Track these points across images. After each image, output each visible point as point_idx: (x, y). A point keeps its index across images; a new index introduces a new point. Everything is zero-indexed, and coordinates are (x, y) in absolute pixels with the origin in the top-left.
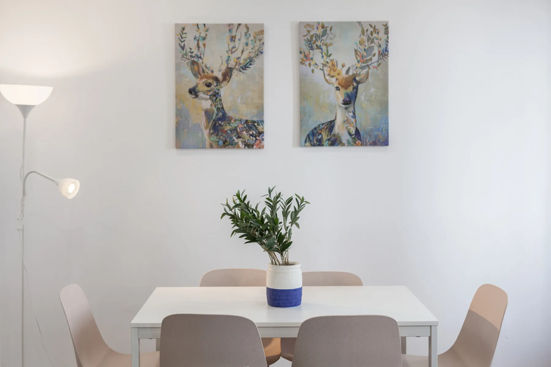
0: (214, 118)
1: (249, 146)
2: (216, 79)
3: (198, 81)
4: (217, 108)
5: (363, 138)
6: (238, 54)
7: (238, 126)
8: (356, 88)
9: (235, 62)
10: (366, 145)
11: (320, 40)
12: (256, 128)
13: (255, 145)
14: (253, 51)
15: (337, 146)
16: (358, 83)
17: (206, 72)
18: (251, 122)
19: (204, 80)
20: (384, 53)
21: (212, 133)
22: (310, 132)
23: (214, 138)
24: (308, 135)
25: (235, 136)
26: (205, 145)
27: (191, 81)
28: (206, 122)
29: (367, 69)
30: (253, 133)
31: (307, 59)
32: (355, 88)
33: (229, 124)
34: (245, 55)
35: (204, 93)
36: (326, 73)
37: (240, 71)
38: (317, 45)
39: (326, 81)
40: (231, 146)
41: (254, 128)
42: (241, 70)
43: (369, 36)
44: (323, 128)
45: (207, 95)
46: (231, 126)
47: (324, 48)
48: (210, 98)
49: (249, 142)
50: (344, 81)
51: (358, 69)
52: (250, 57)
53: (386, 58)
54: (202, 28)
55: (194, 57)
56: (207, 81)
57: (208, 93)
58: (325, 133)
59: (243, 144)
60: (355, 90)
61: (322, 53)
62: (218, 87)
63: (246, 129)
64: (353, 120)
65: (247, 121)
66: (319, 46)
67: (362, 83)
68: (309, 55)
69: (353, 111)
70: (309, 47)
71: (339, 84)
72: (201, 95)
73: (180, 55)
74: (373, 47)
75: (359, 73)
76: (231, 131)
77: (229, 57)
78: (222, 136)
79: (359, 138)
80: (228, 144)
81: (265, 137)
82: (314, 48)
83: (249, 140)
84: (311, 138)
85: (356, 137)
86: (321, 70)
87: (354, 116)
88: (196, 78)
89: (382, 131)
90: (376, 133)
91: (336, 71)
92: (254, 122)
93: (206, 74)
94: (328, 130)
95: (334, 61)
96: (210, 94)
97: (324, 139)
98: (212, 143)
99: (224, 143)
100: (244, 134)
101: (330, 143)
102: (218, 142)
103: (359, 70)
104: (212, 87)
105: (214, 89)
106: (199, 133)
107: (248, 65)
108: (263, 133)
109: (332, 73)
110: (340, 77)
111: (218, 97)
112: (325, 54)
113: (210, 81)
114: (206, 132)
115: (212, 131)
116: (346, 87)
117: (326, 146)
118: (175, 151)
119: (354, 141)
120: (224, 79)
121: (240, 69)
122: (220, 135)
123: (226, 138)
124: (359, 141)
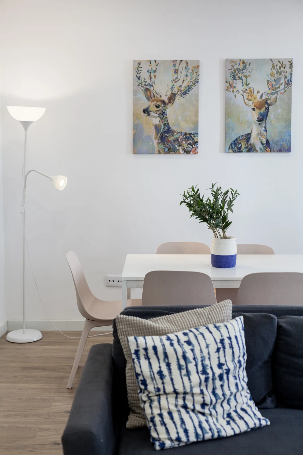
0: (161, 131)
1: (187, 152)
2: (163, 102)
3: (150, 103)
4: (164, 123)
5: (272, 146)
6: (180, 83)
7: (179, 137)
8: (267, 109)
9: (177, 89)
10: (274, 152)
11: (241, 72)
12: (193, 139)
13: (192, 151)
14: (191, 81)
15: (252, 152)
16: (269, 105)
17: (156, 97)
18: (189, 134)
19: (155, 102)
20: (289, 83)
21: (160, 143)
22: (233, 142)
23: (162, 146)
24: (231, 144)
25: (177, 144)
26: (155, 151)
27: (145, 103)
28: (156, 134)
29: (276, 95)
30: (190, 143)
31: (231, 87)
32: (266, 109)
33: (173, 136)
34: (185, 84)
35: (155, 113)
36: (245, 98)
37: (181, 96)
38: (239, 77)
39: (245, 103)
40: (174, 152)
41: (191, 139)
42: (182, 95)
43: (278, 70)
44: (242, 139)
45: (157, 114)
46: (174, 137)
47: (244, 79)
48: (159, 116)
49: (187, 149)
50: (258, 104)
51: (269, 95)
52: (189, 86)
53: (290, 86)
54: (153, 63)
55: (147, 85)
56: (156, 103)
57: (158, 113)
58: (244, 143)
59: (183, 151)
60: (266, 111)
61: (242, 83)
62: (165, 108)
63: (185, 139)
64: (265, 133)
65: (186, 133)
66: (240, 77)
67: (272, 105)
68: (233, 84)
69: (265, 126)
70: (232, 77)
71: (255, 106)
72: (152, 114)
73: (137, 84)
74: (281, 78)
75: (270, 97)
76: (174, 141)
77: (173, 85)
78: (168, 144)
79: (269, 146)
80: (172, 150)
81: (198, 146)
82: (236, 79)
83: (187, 147)
84: (233, 147)
85: (267, 146)
86: (241, 95)
87: (266, 130)
88: (148, 101)
89: (286, 141)
90: (282, 143)
91: (252, 96)
92: (192, 134)
93: (156, 98)
94: (246, 140)
95: (252, 88)
96: (159, 113)
97: (242, 147)
98: (160, 150)
99: (169, 150)
100: (184, 143)
101: (247, 150)
102: (164, 149)
103: (270, 96)
104: (160, 108)
105: (162, 109)
106: (150, 142)
107: (187, 91)
108: (198, 143)
109: (250, 98)
110: (255, 101)
111: (165, 115)
112: (245, 84)
113: (159, 103)
114: (155, 142)
115: (160, 141)
116: (260, 108)
117: (244, 152)
118: (132, 155)
119: (265, 149)
120: (169, 102)
121: (181, 94)
122: (166, 144)
123: (170, 146)
124: (268, 149)
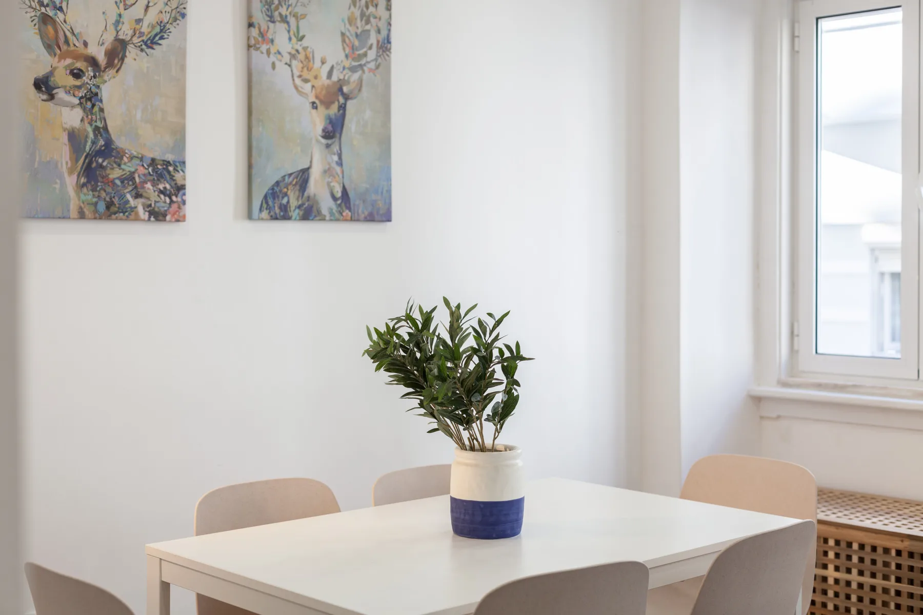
0: (87, 148)
1: (157, 215)
2: (93, 62)
3: (54, 61)
4: (93, 126)
5: (354, 205)
6: (137, 11)
7: (137, 170)
8: (343, 108)
9: (131, 29)
10: (358, 220)
11: (285, 4)
12: (172, 177)
13: (170, 213)
14: (168, 9)
15: (312, 220)
16: (347, 97)
17: (72, 45)
18: (161, 162)
19: (69, 61)
20: (385, 46)
21: (84, 185)
22: (269, 190)
23: (88, 195)
24: (266, 197)
25: (129, 192)
26: (69, 211)
27: (41, 59)
28: (71, 159)
29: (360, 72)
30: (165, 188)
31: (264, 40)
32: (341, 106)
33: (119, 165)
34: (152, 17)
35: (68, 92)
36: (296, 73)
37: (142, 50)
38: (280, 14)
39: (296, 87)
40: (121, 214)
41: (168, 177)
42: (144, 47)
43: (362, 10)
44: (291, 183)
45: (74, 96)
46: (124, 170)
47: (292, 21)
48: (81, 104)
49: (158, 208)
50: (324, 92)
51: (346, 71)
52: (161, 22)
53: (388, 55)
55: (47, 5)
56: (73, 64)
57: (76, 93)
58: (294, 193)
59: (146, 211)
60: (341, 112)
61: (289, 32)
62: (97, 79)
63: (151, 178)
64: (338, 169)
65: (153, 160)
66: (284, 17)
67: (351, 99)
68: (267, 31)
69: (339, 152)
70: (267, 15)
71: (317, 97)
72: (61, 94)
74: (369, 31)
75: (349, 78)
76: (122, 182)
77: (120, 15)
78: (105, 191)
79: (348, 205)
80: (116, 209)
81: (187, 198)
82: (275, 20)
83: (158, 202)
84: (270, 203)
85: (343, 204)
86: (287, 66)
87: (340, 163)
88: (50, 54)
89: (382, 193)
90: (374, 197)
91: (311, 70)
92: (168, 163)
93: (72, 48)
94: (298, 187)
95: (309, 49)
96: (80, 95)
97: (291, 205)
98: (82, 206)
99: (108, 207)
100: (148, 189)
101: (301, 213)
102: (96, 204)
103: (347, 73)
104: (84, 78)
105: (89, 84)
106: (56, 183)
107: (157, 38)
108: (185, 189)
109: (306, 75)
110: (318, 83)
111: (97, 103)
112: (294, 34)
113: (80, 65)
114: (71, 181)
115: (83, 180)
116: (327, 104)
117: (295, 219)
119: (340, 211)
120: (110, 64)
121: (141, 45)
122: (100, 189)
123: (113, 195)
124: (347, 213)
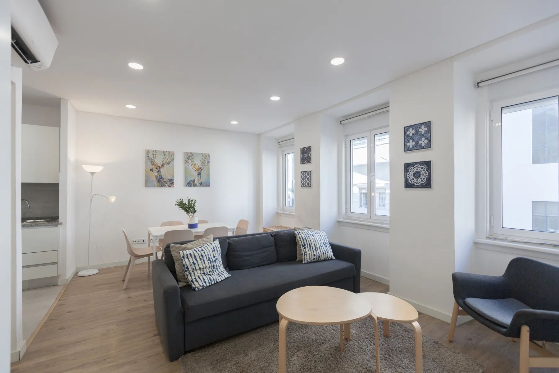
0: (158, 178)
1: (169, 186)
2: (159, 167)
3: (153, 167)
4: (159, 175)
6: (166, 160)
7: (166, 180)
8: (201, 171)
11: (191, 157)
12: (172, 181)
13: (171, 186)
14: (171, 159)
15: (196, 186)
16: (201, 169)
18: (170, 179)
19: (155, 167)
20: (208, 162)
23: (158, 184)
24: (187, 184)
25: (165, 183)
27: (151, 167)
28: (156, 179)
29: (204, 166)
30: (171, 183)
31: (187, 162)
33: (163, 180)
34: (168, 160)
39: (193, 169)
40: (164, 186)
42: (167, 164)
43: (204, 157)
47: (192, 160)
51: (201, 166)
52: (170, 161)
54: (155, 152)
58: (192, 183)
59: (167, 186)
62: (160, 169)
63: (169, 181)
64: (200, 179)
70: (187, 159)
71: (196, 170)
72: (154, 171)
73: (147, 159)
74: (206, 160)
77: (163, 160)
78: (161, 183)
81: (174, 184)
82: (189, 159)
87: (200, 178)
93: (156, 165)
95: (195, 163)
96: (157, 171)
97: (192, 185)
99: (162, 186)
100: (168, 183)
101: (194, 186)
102: (160, 185)
104: (158, 169)
106: (153, 183)
107: (169, 163)
109: (194, 167)
110: (196, 168)
111: (160, 172)
113: (157, 167)
114: (156, 182)
115: (158, 182)
116: (198, 170)
117: (192, 187)
118: (145, 188)
119: (200, 185)
120: (162, 167)
124: (202, 185)
